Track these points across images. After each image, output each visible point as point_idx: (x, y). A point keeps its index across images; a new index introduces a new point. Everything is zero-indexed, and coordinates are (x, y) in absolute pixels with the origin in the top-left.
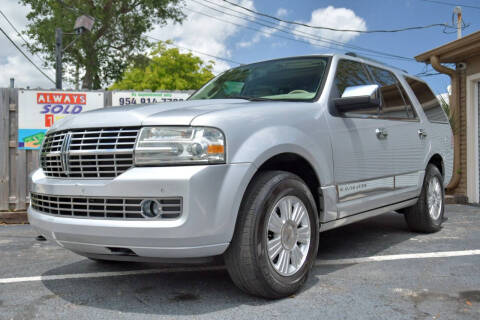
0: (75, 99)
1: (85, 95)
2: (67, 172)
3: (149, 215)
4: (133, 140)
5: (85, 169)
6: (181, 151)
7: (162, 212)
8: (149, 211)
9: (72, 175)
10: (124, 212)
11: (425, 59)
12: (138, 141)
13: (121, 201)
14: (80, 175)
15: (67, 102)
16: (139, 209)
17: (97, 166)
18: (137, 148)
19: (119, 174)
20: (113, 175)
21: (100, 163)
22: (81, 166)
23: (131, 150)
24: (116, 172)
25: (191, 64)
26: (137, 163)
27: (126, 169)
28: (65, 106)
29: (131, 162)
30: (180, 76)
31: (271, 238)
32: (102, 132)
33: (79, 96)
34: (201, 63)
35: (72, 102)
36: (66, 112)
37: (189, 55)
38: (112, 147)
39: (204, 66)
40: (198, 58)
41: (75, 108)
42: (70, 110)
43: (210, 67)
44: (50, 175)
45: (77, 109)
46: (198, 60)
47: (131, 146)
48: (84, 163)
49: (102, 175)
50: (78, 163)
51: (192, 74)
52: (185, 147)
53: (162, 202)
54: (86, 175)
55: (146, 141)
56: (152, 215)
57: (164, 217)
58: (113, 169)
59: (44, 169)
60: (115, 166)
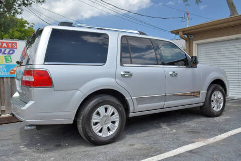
0: (10, 45)
1: (16, 43)
11: (176, 32)
15: (5, 47)
25: (23, 24)
28: (3, 50)
30: (17, 30)
33: (12, 43)
34: (28, 24)
35: (8, 47)
36: (4, 53)
37: (22, 19)
39: (29, 26)
40: (26, 21)
41: (10, 51)
42: (6, 52)
43: (32, 26)
45: (11, 52)
46: (26, 22)
51: (23, 29)
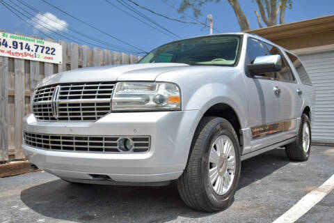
2: (57, 117)
3: (123, 150)
4: (110, 92)
5: (70, 114)
6: (148, 100)
7: (134, 147)
8: (123, 147)
9: (60, 119)
10: (104, 147)
12: (115, 93)
13: (101, 139)
14: (67, 119)
16: (116, 145)
17: (81, 112)
18: (114, 98)
19: (99, 118)
20: (94, 119)
21: (83, 109)
22: (68, 112)
23: (109, 99)
24: (96, 116)
26: (113, 109)
27: (104, 114)
29: (108, 109)
31: (211, 167)
32: (85, 85)
38: (94, 97)
44: (41, 118)
47: (109, 97)
48: (70, 110)
49: (85, 119)
50: (66, 110)
52: (151, 98)
53: (134, 139)
54: (71, 119)
55: (120, 92)
56: (126, 149)
57: (136, 151)
58: (94, 114)
59: (36, 114)
60: (96, 112)
